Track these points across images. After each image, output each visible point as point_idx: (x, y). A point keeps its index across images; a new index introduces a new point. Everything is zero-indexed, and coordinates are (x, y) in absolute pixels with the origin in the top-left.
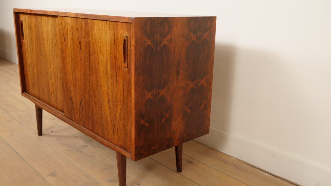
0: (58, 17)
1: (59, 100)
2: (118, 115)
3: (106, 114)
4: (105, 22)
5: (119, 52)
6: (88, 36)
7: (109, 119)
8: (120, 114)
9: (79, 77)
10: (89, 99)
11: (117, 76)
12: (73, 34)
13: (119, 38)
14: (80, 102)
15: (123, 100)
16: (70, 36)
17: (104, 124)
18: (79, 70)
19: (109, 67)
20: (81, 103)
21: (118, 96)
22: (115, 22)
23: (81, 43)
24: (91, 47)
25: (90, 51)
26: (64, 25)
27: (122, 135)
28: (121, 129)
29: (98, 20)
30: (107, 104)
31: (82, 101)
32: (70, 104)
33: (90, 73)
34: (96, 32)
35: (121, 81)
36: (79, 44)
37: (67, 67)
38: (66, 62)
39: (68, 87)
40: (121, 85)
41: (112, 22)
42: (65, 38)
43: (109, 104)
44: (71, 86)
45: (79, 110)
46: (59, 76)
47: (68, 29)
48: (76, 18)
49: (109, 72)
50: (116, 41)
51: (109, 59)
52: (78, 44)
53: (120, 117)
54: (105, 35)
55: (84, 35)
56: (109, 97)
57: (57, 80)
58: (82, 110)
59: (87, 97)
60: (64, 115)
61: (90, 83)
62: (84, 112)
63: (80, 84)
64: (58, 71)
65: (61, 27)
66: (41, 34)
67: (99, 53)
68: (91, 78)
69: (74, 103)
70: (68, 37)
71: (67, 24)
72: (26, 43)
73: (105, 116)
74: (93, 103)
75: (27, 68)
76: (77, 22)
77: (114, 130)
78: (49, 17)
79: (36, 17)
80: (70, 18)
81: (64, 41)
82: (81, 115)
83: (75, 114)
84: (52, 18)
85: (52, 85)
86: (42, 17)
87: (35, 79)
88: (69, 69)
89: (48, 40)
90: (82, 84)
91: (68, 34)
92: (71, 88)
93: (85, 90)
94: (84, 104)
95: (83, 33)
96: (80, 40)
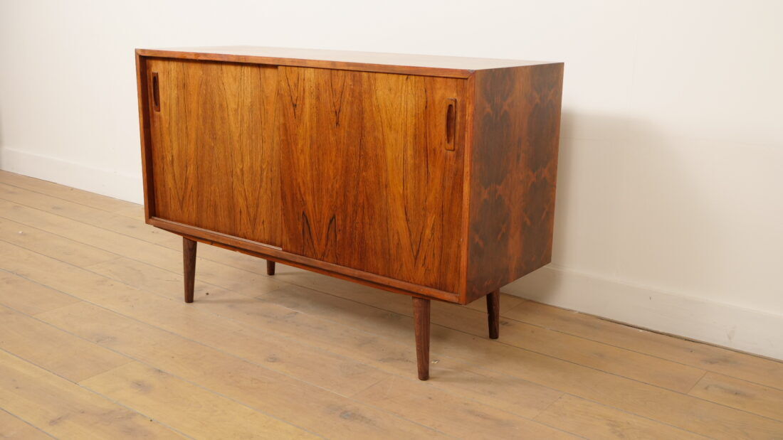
0: (279, 67)
1: (263, 222)
2: (428, 232)
3: (398, 233)
4: (405, 77)
5: (435, 125)
6: (361, 101)
7: (405, 241)
8: (433, 229)
9: (331, 174)
10: (355, 212)
11: (430, 166)
12: (318, 98)
13: (437, 102)
14: (328, 221)
15: (441, 206)
16: (309, 102)
17: (393, 251)
18: (331, 161)
19: (410, 152)
20: (331, 221)
21: (431, 198)
22: (428, 78)
23: (341, 113)
24: (365, 121)
25: (362, 127)
26: (296, 82)
27: (437, 264)
28: (434, 254)
29: (388, 73)
30: (401, 214)
31: (334, 217)
32: (300, 227)
33: (362, 165)
34: (380, 93)
35: (438, 173)
36: (334, 114)
37: (298, 159)
38: (294, 148)
39: (299, 196)
40: (437, 181)
41: (422, 77)
42: (295, 106)
43: (406, 214)
44: (305, 192)
45: (324, 236)
46: (267, 177)
47: (307, 88)
48: (329, 71)
49: (410, 161)
50: (428, 109)
51: (410, 139)
52: (332, 116)
53: (433, 234)
54: (403, 99)
55: (350, 99)
56: (407, 203)
57: (259, 186)
58: (333, 233)
59: (350, 209)
60: (281, 249)
61: (360, 183)
62: (339, 237)
63: (332, 186)
64: (264, 167)
65: (287, 85)
66: (217, 99)
67: (387, 130)
68: (364, 174)
69: (312, 222)
70: (304, 104)
71: (304, 80)
72: (167, 117)
73: (396, 237)
74: (366, 218)
75: (165, 167)
76: (333, 77)
77: (416, 259)
78: (246, 68)
79: (205, 66)
80: (312, 69)
81: (292, 110)
82: (329, 243)
83: (313, 244)
84: (255, 70)
85: (243, 194)
86: (224, 67)
87: (189, 187)
88: (303, 162)
89: (239, 109)
90: (338, 186)
91: (304, 98)
92: (307, 195)
93: (345, 195)
94: (339, 222)
95: (347, 96)
96: (337, 107)
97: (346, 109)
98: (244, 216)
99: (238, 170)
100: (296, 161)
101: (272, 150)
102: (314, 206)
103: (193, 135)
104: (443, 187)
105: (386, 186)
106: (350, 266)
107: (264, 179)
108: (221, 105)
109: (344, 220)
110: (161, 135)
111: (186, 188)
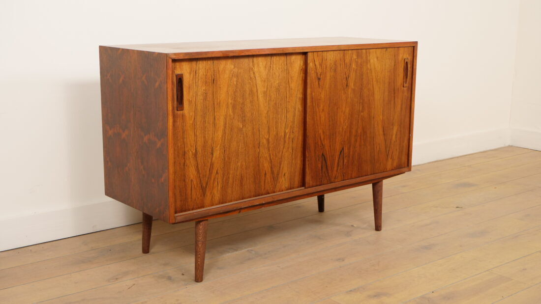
0: (309, 54)
1: (285, 175)
2: (394, 136)
3: (379, 144)
4: (385, 49)
6: (361, 68)
7: (383, 147)
8: (396, 135)
9: (342, 121)
10: (356, 140)
11: (396, 99)
12: (335, 71)
14: (339, 153)
15: (400, 120)
16: (329, 75)
17: (376, 157)
18: (342, 112)
19: (386, 93)
20: (341, 152)
21: (396, 117)
23: (349, 78)
24: (363, 80)
25: (362, 85)
26: (321, 62)
28: (396, 149)
29: (376, 48)
30: (381, 132)
31: (343, 149)
32: (320, 166)
33: (361, 109)
34: (371, 61)
35: (399, 102)
36: (345, 79)
37: (320, 117)
38: (317, 110)
39: (319, 144)
40: (399, 106)
41: (394, 48)
42: (319, 79)
43: (384, 131)
45: (336, 164)
47: (328, 65)
48: (343, 51)
49: (386, 99)
51: (386, 85)
52: (344, 81)
53: (396, 138)
54: (384, 62)
55: (355, 68)
56: (384, 124)
57: (282, 147)
58: (342, 161)
59: (353, 140)
60: (303, 188)
61: (360, 121)
62: (345, 161)
63: (343, 129)
64: (287, 131)
65: (314, 65)
66: (247, 88)
67: (375, 83)
68: (362, 114)
69: (328, 158)
70: (326, 77)
71: (326, 60)
72: (192, 114)
73: (378, 147)
74: (362, 141)
75: (187, 162)
76: (345, 55)
77: (387, 156)
78: (275, 57)
79: (237, 61)
80: (332, 52)
81: (317, 83)
82: (339, 168)
83: (328, 173)
84: (283, 58)
85: (268, 159)
86: (255, 59)
87: (214, 172)
88: (324, 117)
89: (268, 91)
90: (346, 127)
91: (326, 73)
92: (325, 140)
93: (350, 132)
94: (346, 150)
95: (354, 66)
96: (347, 75)
97: (353, 76)
98: (268, 176)
99: (265, 141)
100: (318, 118)
101: (294, 116)
102: (330, 146)
103: (221, 123)
104: (402, 109)
105: (374, 118)
106: (352, 178)
107: (287, 141)
108: (251, 91)
109: (349, 149)
110: (183, 132)
111: (211, 173)
